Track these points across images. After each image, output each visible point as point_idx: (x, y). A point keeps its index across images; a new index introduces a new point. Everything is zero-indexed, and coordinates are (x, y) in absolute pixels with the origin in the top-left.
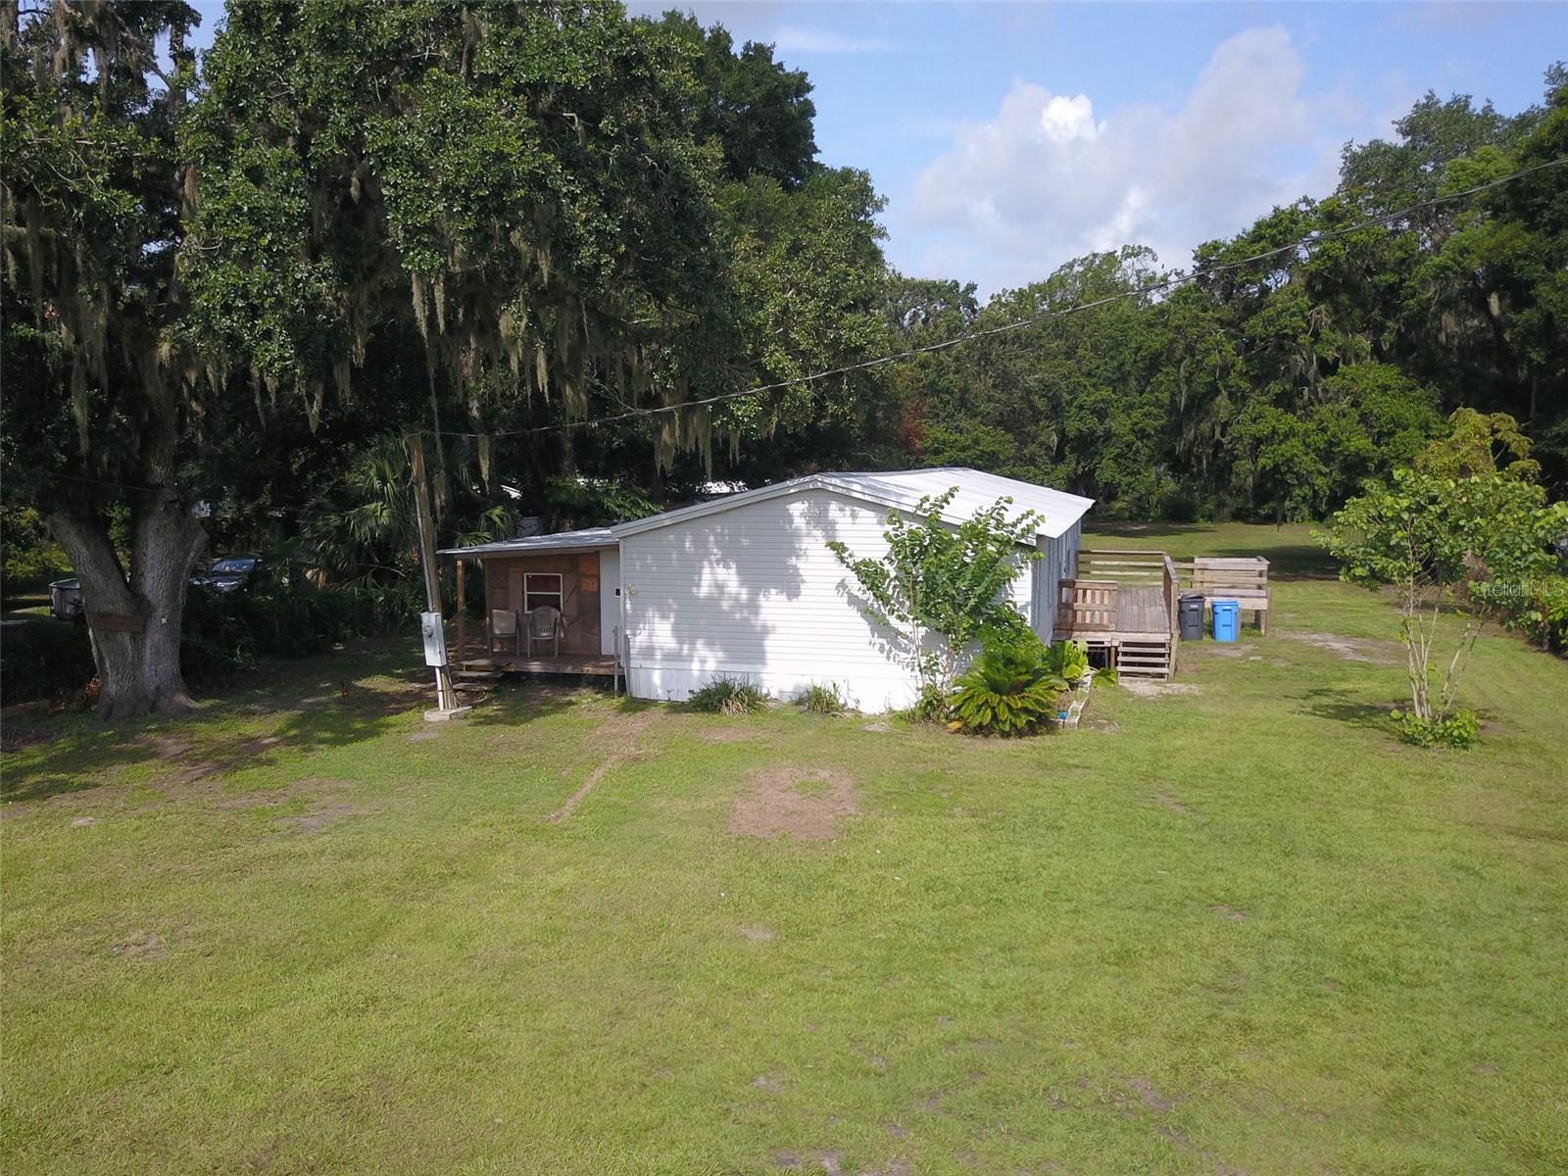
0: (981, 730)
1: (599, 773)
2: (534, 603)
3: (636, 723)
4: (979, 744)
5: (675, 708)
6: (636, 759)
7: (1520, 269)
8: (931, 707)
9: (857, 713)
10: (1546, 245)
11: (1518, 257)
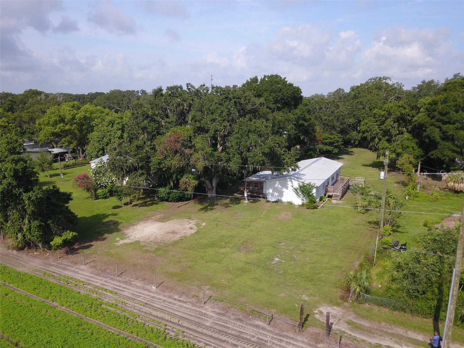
0: (308, 208)
1: (265, 211)
2: (255, 186)
3: (268, 204)
4: (307, 209)
5: (273, 202)
6: (268, 210)
7: (426, 125)
8: (303, 205)
9: (294, 204)
10: (430, 121)
11: (425, 123)
